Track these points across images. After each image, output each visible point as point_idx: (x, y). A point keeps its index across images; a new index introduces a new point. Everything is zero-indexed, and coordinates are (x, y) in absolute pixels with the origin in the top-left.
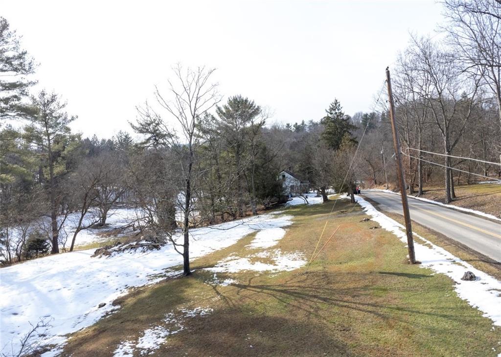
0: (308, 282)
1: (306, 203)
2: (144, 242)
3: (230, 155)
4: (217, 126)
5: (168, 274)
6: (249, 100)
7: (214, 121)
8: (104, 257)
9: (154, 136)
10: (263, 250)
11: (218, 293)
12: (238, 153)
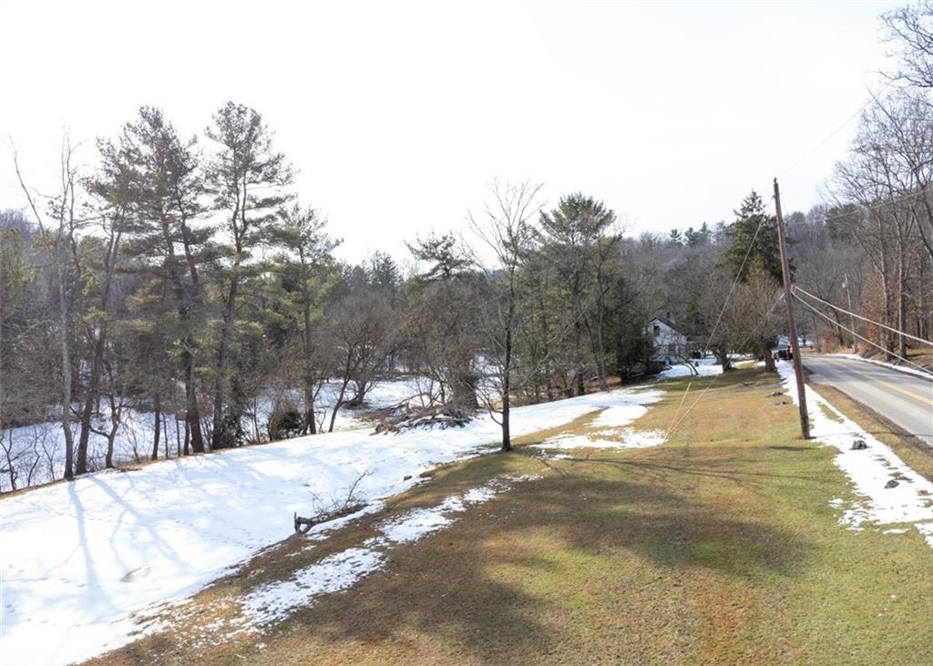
0: (663, 456)
1: (694, 373)
2: (441, 416)
3: (564, 292)
4: (542, 245)
5: (481, 452)
6: (595, 200)
7: (537, 237)
8: (391, 434)
9: (444, 264)
10: (609, 429)
11: (548, 465)
12: (575, 289)
